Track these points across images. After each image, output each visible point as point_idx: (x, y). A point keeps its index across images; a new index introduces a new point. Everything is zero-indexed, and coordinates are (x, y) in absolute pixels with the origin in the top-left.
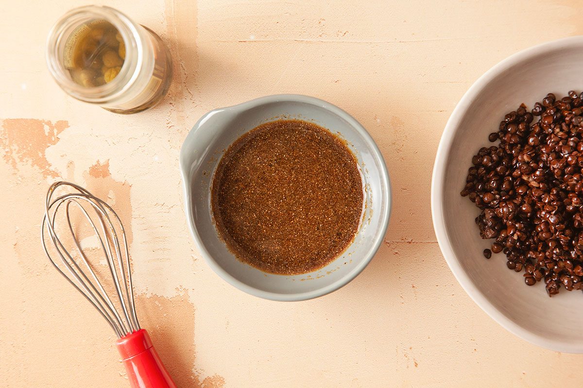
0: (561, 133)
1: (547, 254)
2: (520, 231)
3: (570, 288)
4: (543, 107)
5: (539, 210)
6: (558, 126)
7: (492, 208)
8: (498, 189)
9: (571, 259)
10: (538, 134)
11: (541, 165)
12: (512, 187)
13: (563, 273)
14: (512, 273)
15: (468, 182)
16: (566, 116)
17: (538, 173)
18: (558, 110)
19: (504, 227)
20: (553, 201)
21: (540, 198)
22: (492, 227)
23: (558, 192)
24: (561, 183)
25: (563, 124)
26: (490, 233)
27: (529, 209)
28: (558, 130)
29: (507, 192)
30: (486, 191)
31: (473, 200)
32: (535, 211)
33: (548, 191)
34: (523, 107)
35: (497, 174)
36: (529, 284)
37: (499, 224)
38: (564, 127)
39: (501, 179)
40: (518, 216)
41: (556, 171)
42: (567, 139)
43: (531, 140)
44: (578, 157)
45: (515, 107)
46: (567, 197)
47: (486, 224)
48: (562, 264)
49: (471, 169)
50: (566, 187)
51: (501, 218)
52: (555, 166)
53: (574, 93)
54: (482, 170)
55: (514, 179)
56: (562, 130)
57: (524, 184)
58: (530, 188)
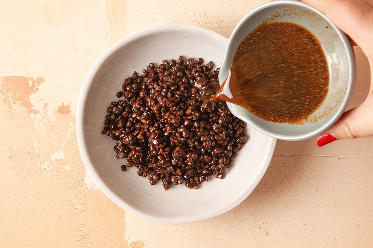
0: (158, 87)
1: (158, 164)
2: (138, 152)
3: (177, 184)
4: (147, 72)
5: (149, 137)
6: (156, 83)
7: (121, 139)
8: (124, 127)
9: (173, 166)
10: (145, 89)
11: (147, 109)
12: (133, 125)
13: (171, 174)
14: (142, 178)
15: (105, 124)
16: (160, 76)
17: (145, 114)
18: (156, 73)
19: (130, 150)
20: (155, 130)
21: (149, 130)
22: (123, 152)
23: (159, 125)
24: (161, 118)
25: (159, 82)
26: (121, 155)
27: (142, 137)
28: (155, 86)
29: (130, 128)
30: (116, 129)
31: (109, 135)
32: (146, 138)
33: (152, 125)
34: (136, 73)
35: (123, 117)
36: (152, 184)
37: (126, 149)
38: (160, 84)
39: (126, 120)
40: (136, 143)
41: (155, 111)
42: (161, 91)
43: (141, 94)
44: (166, 102)
45: (130, 74)
46: (165, 127)
47: (119, 150)
48: (168, 169)
49: (107, 116)
50: (164, 121)
51: (127, 145)
52: (155, 109)
53: (165, 61)
54: (113, 116)
55: (133, 119)
56: (158, 85)
57: (138, 121)
58: (143, 124)
